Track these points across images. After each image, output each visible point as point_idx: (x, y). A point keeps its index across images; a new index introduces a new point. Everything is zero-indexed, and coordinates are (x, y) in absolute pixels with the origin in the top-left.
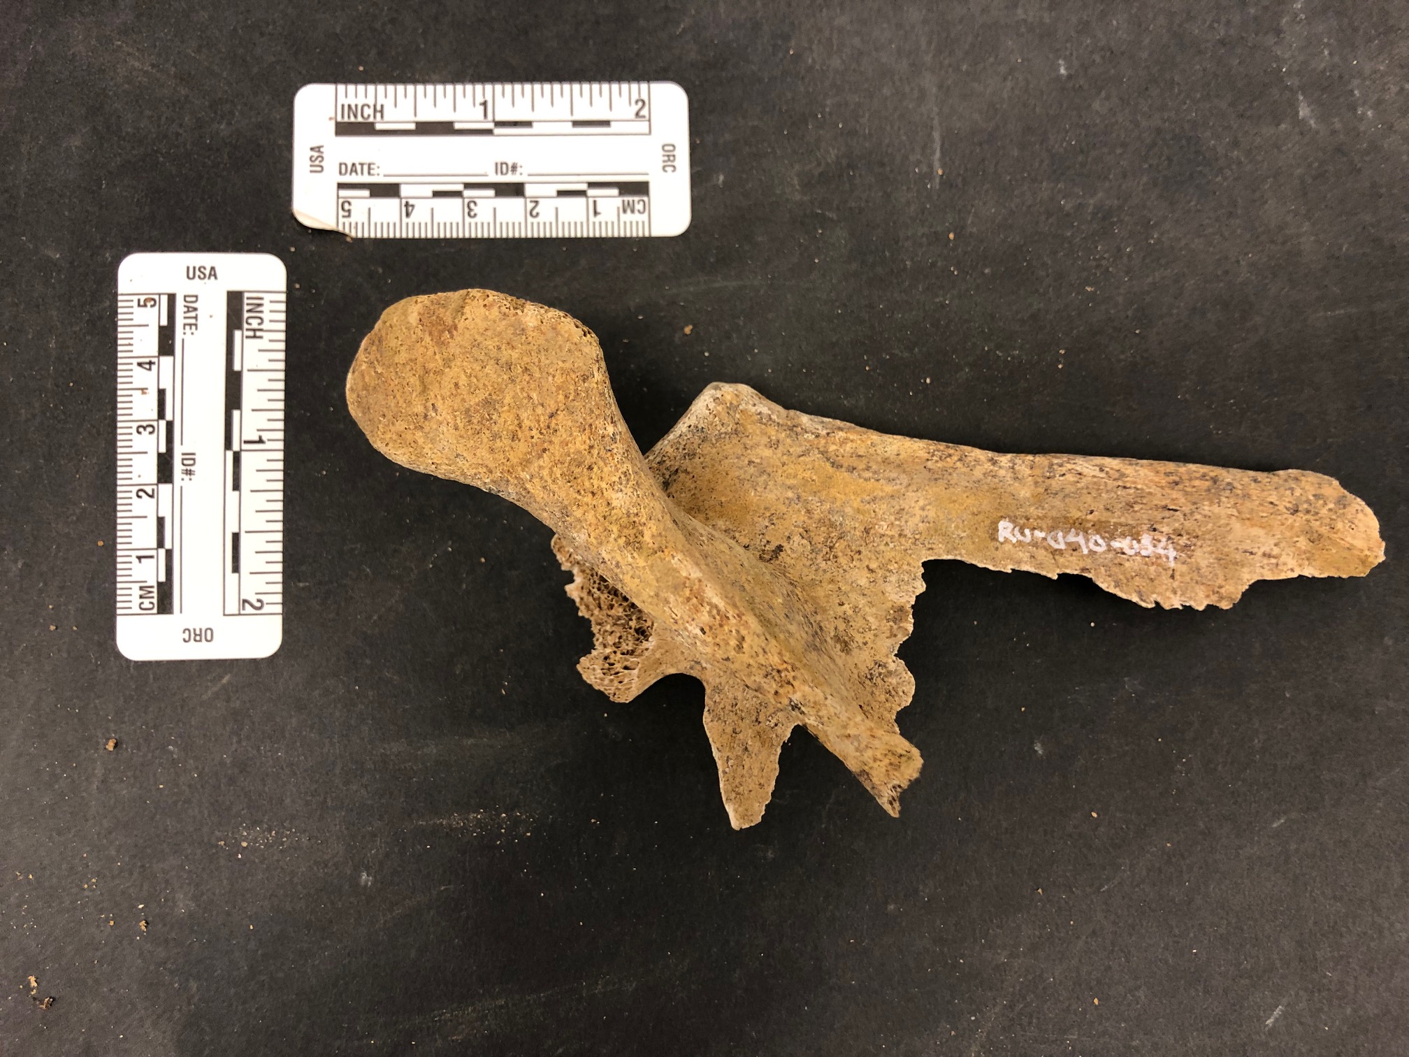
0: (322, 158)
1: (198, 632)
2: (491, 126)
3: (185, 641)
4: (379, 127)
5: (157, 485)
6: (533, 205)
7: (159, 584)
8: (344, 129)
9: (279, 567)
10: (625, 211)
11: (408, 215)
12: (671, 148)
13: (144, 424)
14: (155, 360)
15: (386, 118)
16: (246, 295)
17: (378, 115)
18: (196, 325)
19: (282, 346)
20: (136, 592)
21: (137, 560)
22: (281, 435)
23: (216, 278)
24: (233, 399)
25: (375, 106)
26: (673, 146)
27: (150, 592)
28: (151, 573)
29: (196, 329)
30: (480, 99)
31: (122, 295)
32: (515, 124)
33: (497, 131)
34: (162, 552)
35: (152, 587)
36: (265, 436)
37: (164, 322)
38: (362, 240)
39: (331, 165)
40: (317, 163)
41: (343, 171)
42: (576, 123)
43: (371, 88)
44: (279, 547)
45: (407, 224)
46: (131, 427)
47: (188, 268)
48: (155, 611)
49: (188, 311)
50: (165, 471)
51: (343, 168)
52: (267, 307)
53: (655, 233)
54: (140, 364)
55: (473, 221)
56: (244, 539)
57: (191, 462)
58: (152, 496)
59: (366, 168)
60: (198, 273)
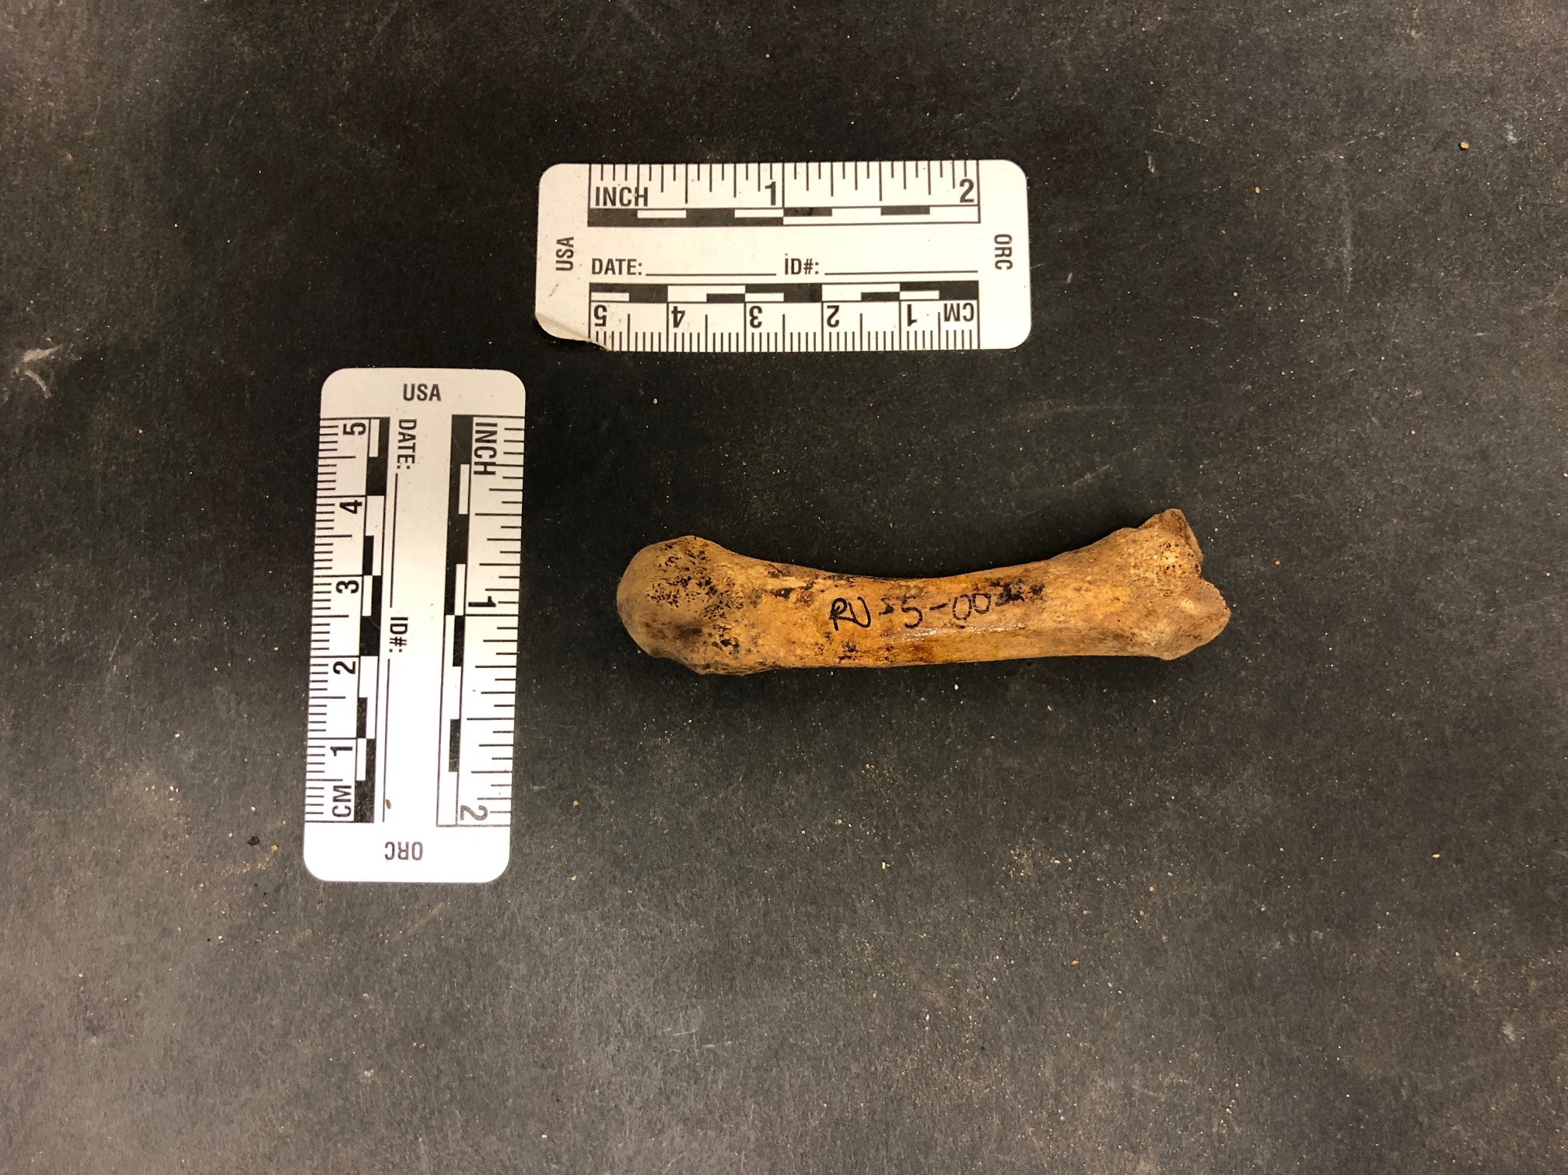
0: (572, 252)
1: (403, 847)
2: (780, 213)
3: (386, 856)
4: (641, 215)
5: (359, 657)
6: (833, 310)
7: (358, 784)
8: (599, 218)
9: (509, 765)
10: (947, 319)
11: (676, 324)
12: (1006, 239)
13: (346, 580)
14: (359, 500)
15: (649, 206)
16: (476, 420)
17: (641, 200)
18: (413, 457)
19: (519, 484)
20: (329, 793)
21: (332, 752)
22: (515, 596)
23: (439, 399)
24: (457, 551)
25: (637, 190)
26: (1010, 238)
27: (347, 794)
28: (347, 769)
29: (413, 462)
30: (766, 181)
31: (324, 419)
32: (810, 212)
33: (787, 220)
34: (362, 742)
35: (349, 787)
36: (496, 597)
37: (374, 453)
38: (621, 353)
39: (582, 260)
40: (565, 258)
41: (597, 270)
42: (887, 210)
43: (633, 168)
44: (509, 739)
45: (675, 334)
46: (330, 584)
47: (405, 386)
48: (352, 817)
49: (404, 440)
50: (369, 643)
51: (597, 266)
52: (501, 435)
53: (985, 345)
54: (343, 506)
55: (757, 331)
56: (465, 727)
57: (403, 629)
58: (352, 672)
59: (625, 265)
60: (417, 392)
